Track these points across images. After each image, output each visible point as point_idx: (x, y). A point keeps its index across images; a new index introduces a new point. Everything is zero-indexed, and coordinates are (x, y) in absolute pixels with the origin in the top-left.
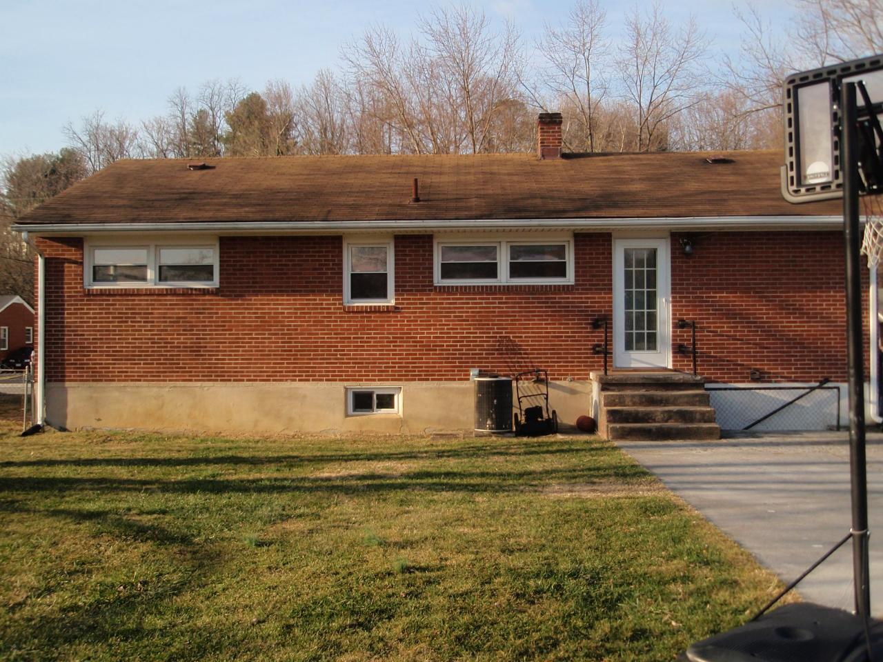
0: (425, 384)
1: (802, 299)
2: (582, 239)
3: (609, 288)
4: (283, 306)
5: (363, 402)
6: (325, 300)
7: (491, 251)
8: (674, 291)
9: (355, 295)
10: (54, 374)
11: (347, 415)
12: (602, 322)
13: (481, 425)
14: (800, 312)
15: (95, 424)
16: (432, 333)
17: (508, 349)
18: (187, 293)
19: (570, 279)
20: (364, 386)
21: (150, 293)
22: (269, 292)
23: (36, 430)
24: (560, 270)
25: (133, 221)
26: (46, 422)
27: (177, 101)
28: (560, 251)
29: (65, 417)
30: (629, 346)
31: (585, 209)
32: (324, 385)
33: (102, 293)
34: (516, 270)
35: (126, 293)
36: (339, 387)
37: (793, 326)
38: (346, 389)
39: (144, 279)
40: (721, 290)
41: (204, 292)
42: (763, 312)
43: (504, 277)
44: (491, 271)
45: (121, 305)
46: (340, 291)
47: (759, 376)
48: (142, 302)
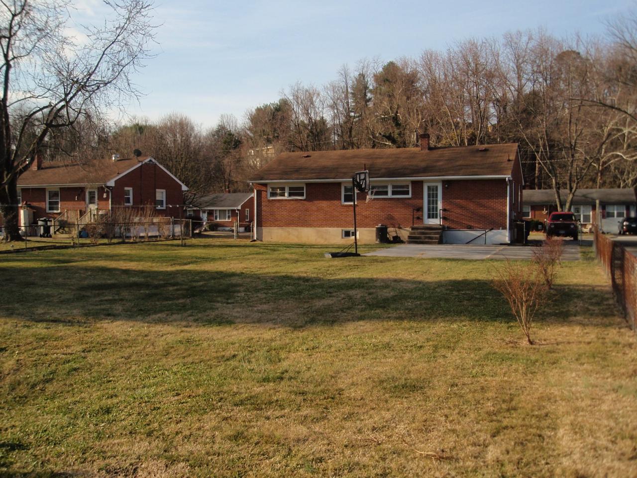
0: (365, 229)
1: (484, 202)
2: (413, 182)
3: (422, 198)
4: (324, 204)
5: (347, 234)
6: (336, 202)
7: (386, 187)
8: (443, 199)
9: (345, 201)
10: (259, 225)
11: (342, 238)
12: (420, 209)
13: (377, 241)
14: (484, 206)
15: (271, 240)
16: (368, 213)
17: (391, 218)
18: (296, 200)
19: (410, 196)
20: (347, 229)
21: (286, 200)
22: (320, 200)
23: (255, 241)
24: (407, 193)
25: (281, 179)
26: (257, 238)
27: (343, 72)
28: (407, 186)
29: (262, 237)
30: (429, 217)
31: (413, 173)
32: (335, 229)
33: (273, 200)
34: (394, 193)
35: (279, 200)
36: (340, 229)
37: (482, 211)
38: (342, 230)
39: (284, 196)
40: (458, 199)
41: (301, 200)
42: (472, 206)
43: (390, 195)
44: (386, 193)
45: (278, 204)
46: (340, 199)
47: (470, 228)
48: (284, 203)
